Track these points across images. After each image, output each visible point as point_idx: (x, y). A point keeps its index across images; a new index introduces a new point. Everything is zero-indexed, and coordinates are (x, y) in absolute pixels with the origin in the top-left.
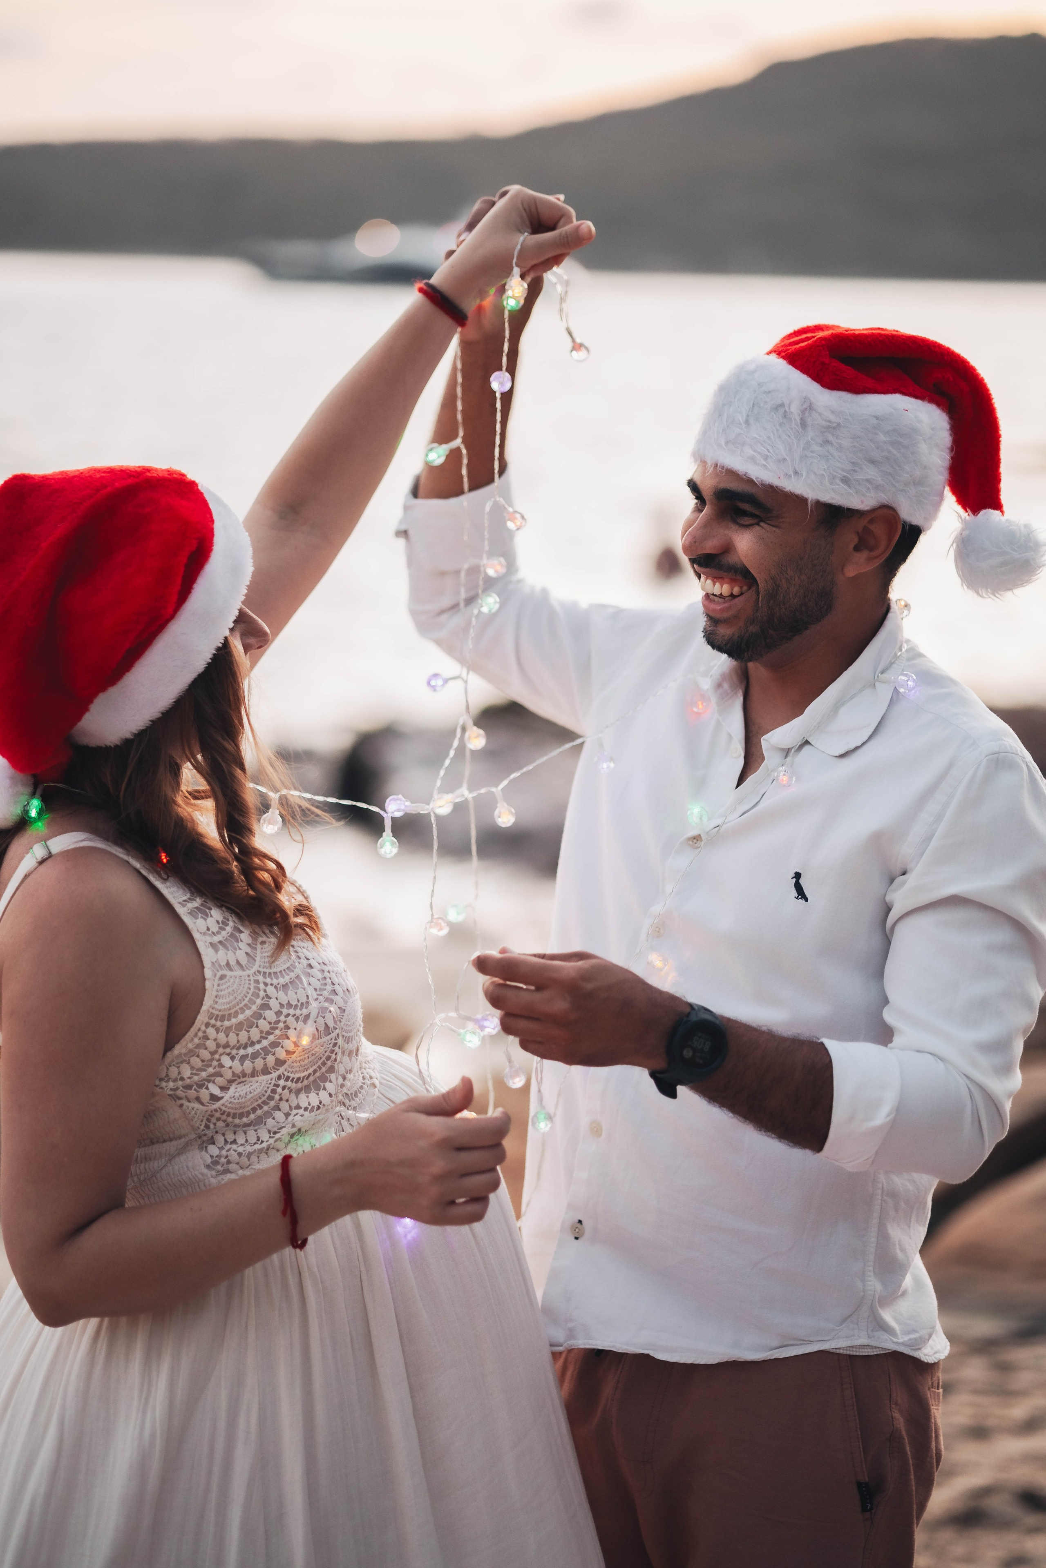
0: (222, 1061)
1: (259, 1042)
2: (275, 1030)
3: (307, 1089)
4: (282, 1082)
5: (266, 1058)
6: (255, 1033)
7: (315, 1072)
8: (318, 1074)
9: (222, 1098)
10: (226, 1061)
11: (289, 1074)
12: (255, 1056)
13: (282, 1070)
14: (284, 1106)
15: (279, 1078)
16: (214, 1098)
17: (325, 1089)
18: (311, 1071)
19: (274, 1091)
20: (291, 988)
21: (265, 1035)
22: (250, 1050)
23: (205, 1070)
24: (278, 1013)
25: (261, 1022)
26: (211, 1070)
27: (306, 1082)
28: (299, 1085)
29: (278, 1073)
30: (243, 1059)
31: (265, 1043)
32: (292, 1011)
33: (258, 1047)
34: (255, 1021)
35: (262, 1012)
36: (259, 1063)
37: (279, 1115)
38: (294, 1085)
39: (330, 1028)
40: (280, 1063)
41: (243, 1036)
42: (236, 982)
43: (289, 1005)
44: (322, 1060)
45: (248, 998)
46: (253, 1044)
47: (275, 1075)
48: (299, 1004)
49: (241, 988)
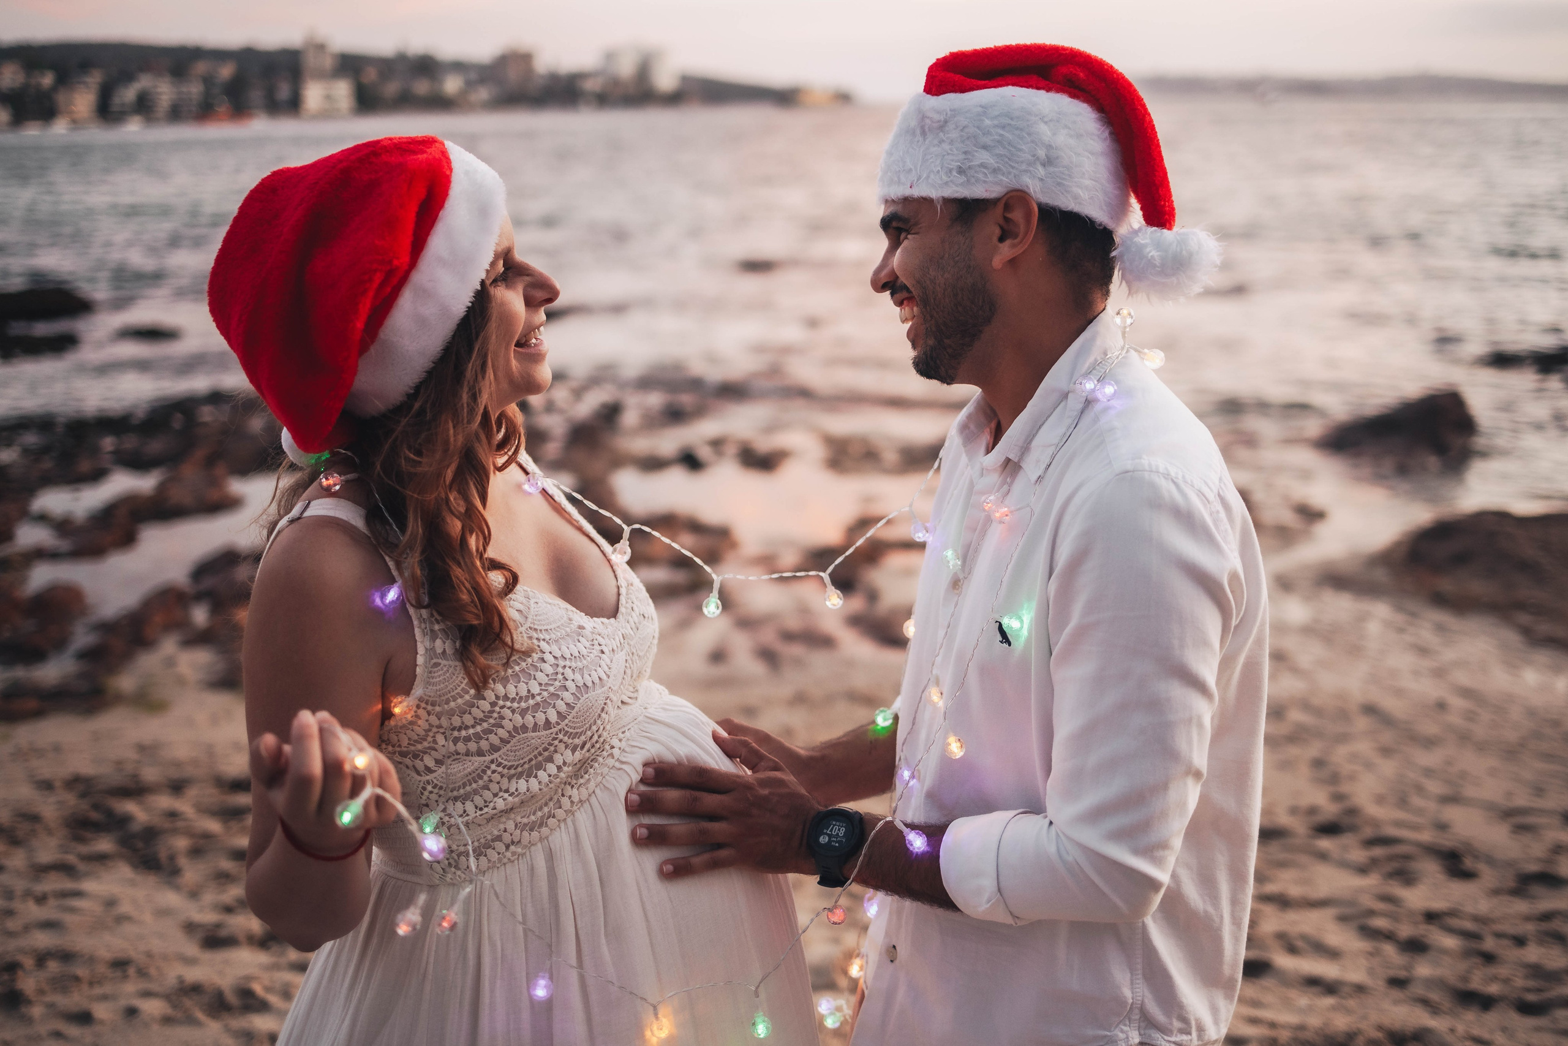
0: (436, 738)
1: (473, 727)
2: (489, 719)
3: (519, 776)
4: (493, 767)
5: (479, 742)
6: (468, 720)
7: (531, 760)
8: (533, 762)
9: (435, 771)
10: (441, 740)
11: (502, 761)
12: (467, 739)
13: (496, 755)
14: (494, 787)
15: (492, 762)
16: (429, 770)
17: (536, 777)
18: (526, 759)
19: (484, 772)
20: (511, 681)
21: (478, 722)
22: (464, 733)
23: (421, 743)
24: (493, 704)
25: (474, 710)
26: (426, 744)
27: (520, 769)
28: (512, 771)
29: (491, 757)
30: (456, 740)
31: (479, 729)
32: (508, 704)
33: (471, 731)
34: (468, 708)
35: (475, 701)
36: (473, 746)
37: (487, 795)
38: (506, 771)
39: (551, 723)
40: (495, 749)
41: (456, 721)
42: (450, 671)
43: (506, 698)
44: (538, 750)
45: (461, 687)
46: (467, 728)
47: (488, 758)
48: (517, 698)
49: (454, 677)
